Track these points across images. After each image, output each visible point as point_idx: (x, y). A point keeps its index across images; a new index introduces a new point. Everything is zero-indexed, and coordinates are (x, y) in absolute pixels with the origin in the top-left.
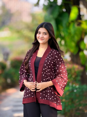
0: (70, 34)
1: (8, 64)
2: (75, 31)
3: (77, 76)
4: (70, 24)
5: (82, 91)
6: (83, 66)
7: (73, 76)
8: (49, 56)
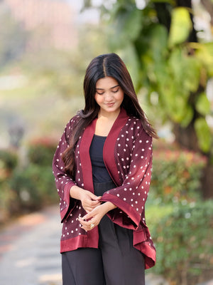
0: (172, 76)
1: (22, 154)
2: (184, 70)
3: (190, 180)
4: (170, 51)
5: (205, 216)
6: (206, 155)
7: (182, 181)
8: (124, 133)
